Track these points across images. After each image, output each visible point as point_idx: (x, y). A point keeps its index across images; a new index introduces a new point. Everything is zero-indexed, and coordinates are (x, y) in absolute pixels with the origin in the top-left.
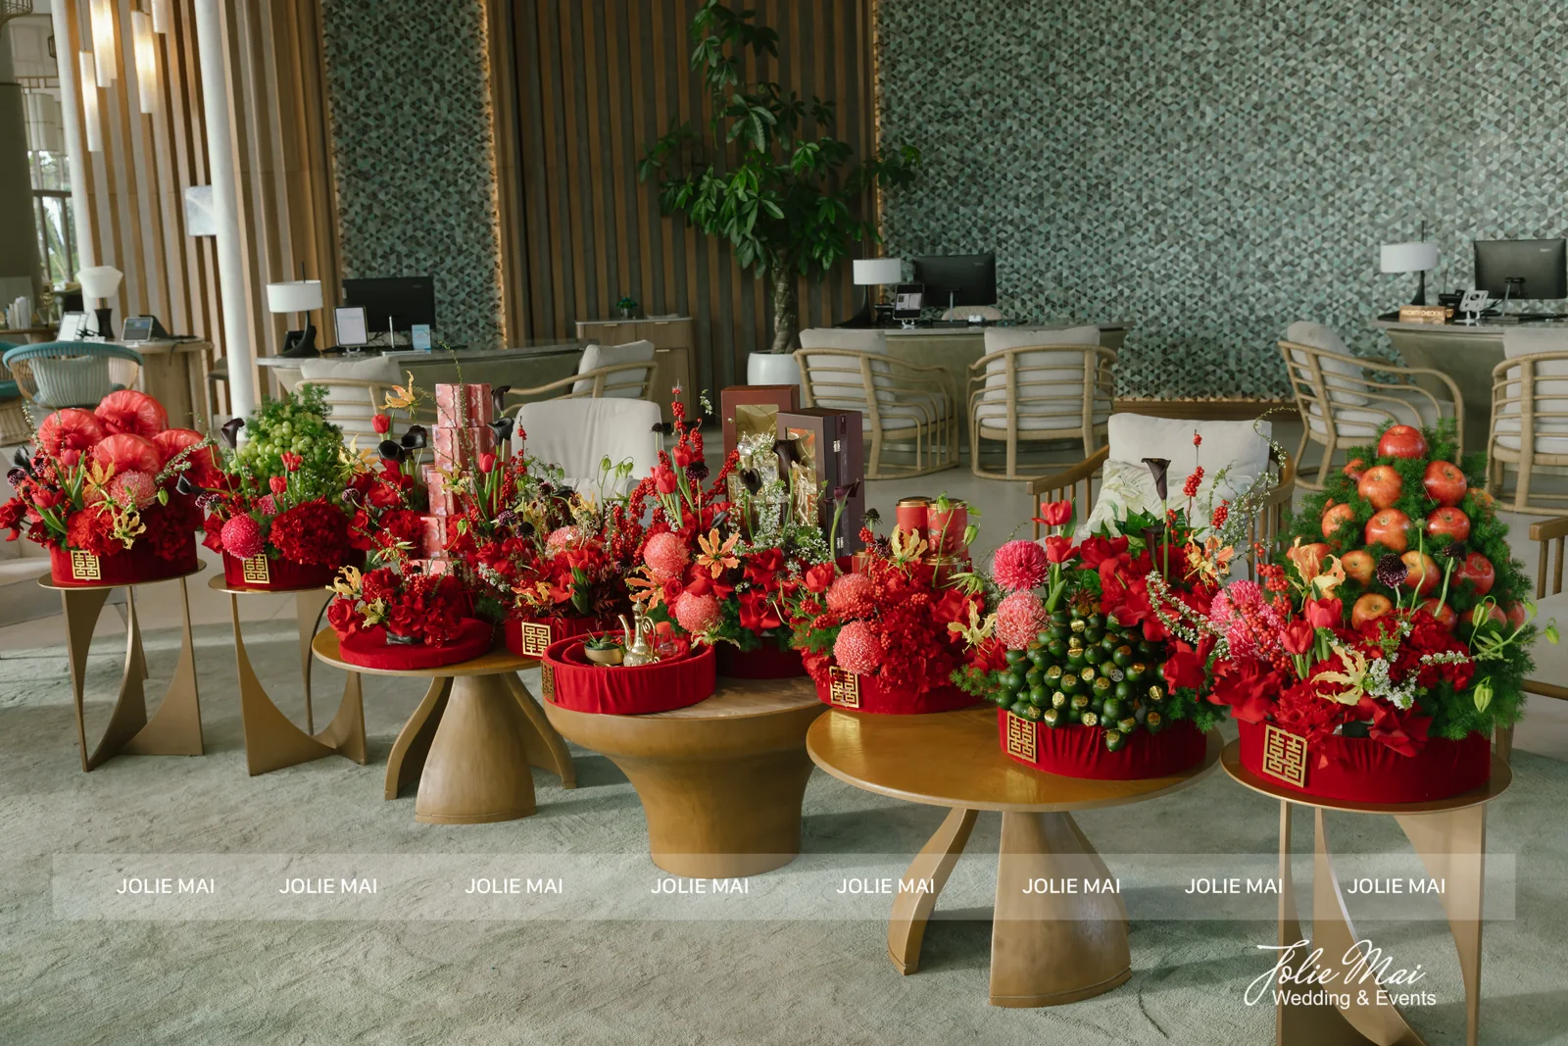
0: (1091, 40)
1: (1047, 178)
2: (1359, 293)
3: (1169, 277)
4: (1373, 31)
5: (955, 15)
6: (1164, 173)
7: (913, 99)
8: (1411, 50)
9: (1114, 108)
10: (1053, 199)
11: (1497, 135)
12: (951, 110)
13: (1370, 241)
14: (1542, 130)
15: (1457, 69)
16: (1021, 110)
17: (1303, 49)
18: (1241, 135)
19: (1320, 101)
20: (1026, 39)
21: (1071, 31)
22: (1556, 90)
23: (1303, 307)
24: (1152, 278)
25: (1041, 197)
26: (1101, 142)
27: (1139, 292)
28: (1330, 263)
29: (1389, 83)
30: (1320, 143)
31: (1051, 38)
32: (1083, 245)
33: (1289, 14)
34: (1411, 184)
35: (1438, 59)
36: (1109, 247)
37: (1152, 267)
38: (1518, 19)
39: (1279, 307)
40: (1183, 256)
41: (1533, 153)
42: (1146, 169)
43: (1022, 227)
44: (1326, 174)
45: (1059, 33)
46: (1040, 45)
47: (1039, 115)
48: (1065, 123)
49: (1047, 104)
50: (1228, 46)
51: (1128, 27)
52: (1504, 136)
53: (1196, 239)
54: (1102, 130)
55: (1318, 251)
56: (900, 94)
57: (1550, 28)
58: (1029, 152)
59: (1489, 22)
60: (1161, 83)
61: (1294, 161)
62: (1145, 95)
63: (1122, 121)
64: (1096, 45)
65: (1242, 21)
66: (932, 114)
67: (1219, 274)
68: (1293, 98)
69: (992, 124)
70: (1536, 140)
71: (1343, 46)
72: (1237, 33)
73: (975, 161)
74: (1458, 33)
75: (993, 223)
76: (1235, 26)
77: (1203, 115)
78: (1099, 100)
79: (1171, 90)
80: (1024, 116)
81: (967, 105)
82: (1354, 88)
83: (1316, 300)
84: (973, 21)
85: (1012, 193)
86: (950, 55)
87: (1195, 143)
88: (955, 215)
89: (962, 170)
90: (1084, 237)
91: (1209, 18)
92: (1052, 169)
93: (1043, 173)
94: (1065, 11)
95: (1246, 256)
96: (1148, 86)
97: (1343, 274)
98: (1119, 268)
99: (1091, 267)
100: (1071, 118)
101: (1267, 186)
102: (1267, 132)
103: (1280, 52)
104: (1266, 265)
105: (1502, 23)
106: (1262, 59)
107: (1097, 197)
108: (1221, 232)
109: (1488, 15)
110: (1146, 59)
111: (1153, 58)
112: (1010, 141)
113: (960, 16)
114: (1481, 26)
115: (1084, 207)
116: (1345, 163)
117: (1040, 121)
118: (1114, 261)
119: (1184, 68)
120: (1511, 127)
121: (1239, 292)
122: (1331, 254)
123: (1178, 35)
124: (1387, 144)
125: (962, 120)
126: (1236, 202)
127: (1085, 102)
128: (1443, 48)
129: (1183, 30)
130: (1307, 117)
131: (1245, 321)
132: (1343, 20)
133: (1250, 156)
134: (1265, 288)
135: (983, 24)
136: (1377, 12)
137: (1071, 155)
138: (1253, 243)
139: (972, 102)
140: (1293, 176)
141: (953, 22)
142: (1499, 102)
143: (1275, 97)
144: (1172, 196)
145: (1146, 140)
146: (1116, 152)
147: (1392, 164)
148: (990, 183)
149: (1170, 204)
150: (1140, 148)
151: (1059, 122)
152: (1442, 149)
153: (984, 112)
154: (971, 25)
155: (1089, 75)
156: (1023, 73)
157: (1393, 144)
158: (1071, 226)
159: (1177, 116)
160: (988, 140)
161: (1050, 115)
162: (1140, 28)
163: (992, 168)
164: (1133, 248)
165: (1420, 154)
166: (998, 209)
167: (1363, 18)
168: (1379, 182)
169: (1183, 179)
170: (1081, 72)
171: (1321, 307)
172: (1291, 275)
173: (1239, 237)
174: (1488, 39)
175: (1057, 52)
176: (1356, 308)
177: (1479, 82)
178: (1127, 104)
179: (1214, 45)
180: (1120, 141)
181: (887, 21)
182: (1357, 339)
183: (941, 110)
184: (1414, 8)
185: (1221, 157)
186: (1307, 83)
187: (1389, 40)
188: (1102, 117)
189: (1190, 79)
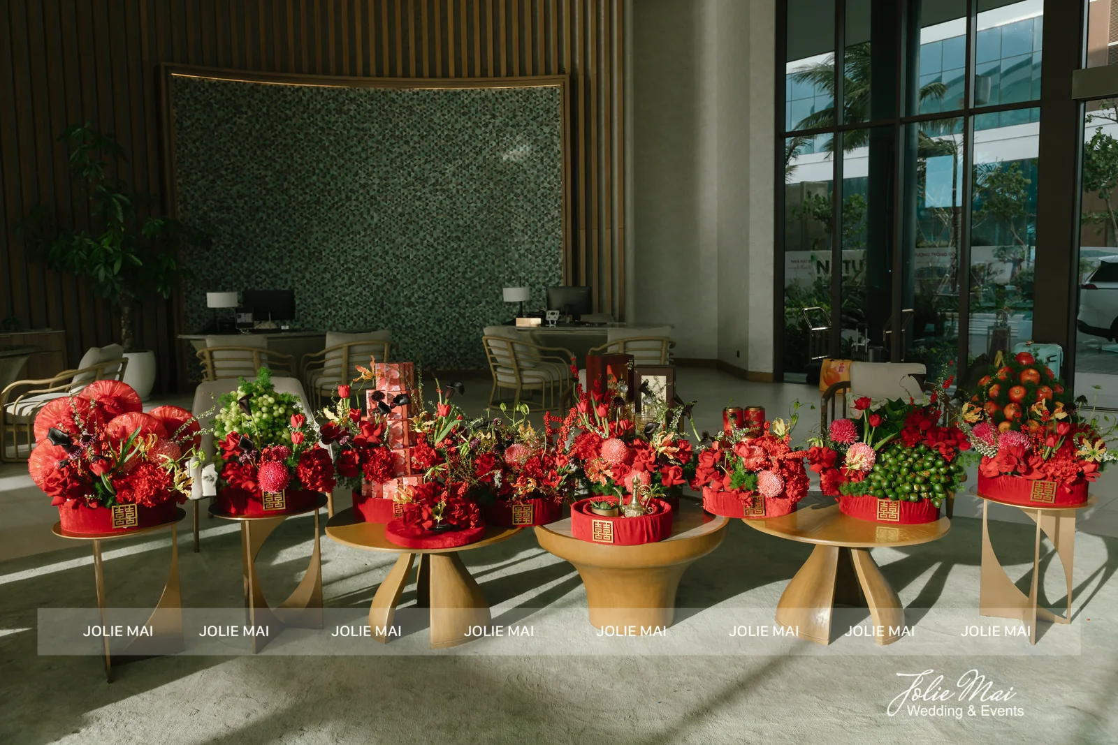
0: (308, 171)
1: (285, 247)
2: (459, 313)
3: (358, 305)
4: (460, 182)
5: (225, 149)
6: (352, 248)
7: (201, 196)
8: (478, 192)
9: (322, 210)
10: (289, 259)
11: (523, 236)
12: (225, 205)
13: (463, 286)
14: (544, 235)
15: (501, 204)
16: (267, 208)
17: (424, 187)
18: (394, 229)
19: (434, 214)
20: (270, 168)
21: (296, 165)
22: (549, 217)
23: (430, 320)
24: (348, 305)
25: (281, 259)
26: (316, 229)
27: (340, 313)
28: (443, 297)
29: (469, 208)
30: (435, 236)
31: (285, 168)
32: (307, 286)
33: (416, 168)
34: (482, 258)
35: (492, 197)
36: (322, 288)
37: (347, 298)
38: (529, 182)
39: (417, 320)
40: (364, 293)
41: (540, 246)
42: (342, 245)
43: (271, 275)
44: (439, 252)
45: (289, 166)
46: (277, 171)
47: (279, 212)
48: (294, 217)
49: (283, 205)
50: (384, 182)
51: (329, 167)
52: (526, 237)
53: (371, 284)
54: (316, 222)
55: (437, 291)
56: (192, 193)
57: (544, 188)
58: (273, 232)
59: (516, 182)
60: (348, 199)
61: (422, 244)
62: (340, 204)
63: (327, 218)
64: (311, 175)
65: (391, 170)
66: (213, 206)
67: (385, 303)
68: (420, 212)
69: (250, 214)
70: (542, 240)
71: (444, 187)
72: (389, 176)
73: (241, 236)
74: (501, 186)
75: (253, 272)
76: (388, 172)
77: (372, 218)
78: (314, 205)
79: (354, 203)
80: (270, 211)
81: (235, 202)
82: (451, 209)
83: (437, 317)
84: (237, 153)
85: (264, 255)
86: (223, 172)
87: (369, 232)
88: (229, 267)
89: (233, 240)
90: (308, 282)
91: (373, 166)
92: (287, 243)
93: (282, 245)
94: (291, 154)
95: (399, 293)
96: (341, 200)
97: (450, 303)
98: (329, 299)
99: (312, 299)
100: (297, 214)
101: (408, 257)
102: (407, 228)
103: (413, 188)
104: (410, 298)
105: (522, 183)
106: (403, 191)
107: (314, 259)
108: (384, 280)
109: (515, 179)
110: (339, 185)
111: (343, 184)
112: (262, 225)
113: (229, 151)
114: (512, 184)
115: (307, 264)
116: (449, 247)
117: (279, 214)
118: (325, 295)
119: (361, 191)
120: (529, 233)
121: (396, 313)
122: (443, 293)
123: (357, 174)
124: (469, 238)
125: (232, 211)
126: (392, 265)
127: (305, 205)
128: (494, 192)
129: (360, 171)
130: (428, 222)
131: (400, 328)
132: (444, 174)
133: (399, 240)
134: (409, 310)
135: (243, 156)
136: (461, 172)
137: (298, 235)
138: (402, 286)
139: (238, 201)
140: (422, 252)
141: (224, 153)
142: (523, 221)
143: (411, 211)
144: (357, 260)
145: (341, 229)
146: (325, 235)
147: (472, 248)
148: (250, 249)
149: (356, 264)
150: (338, 233)
151: (290, 216)
152: (498, 241)
153: (245, 207)
154: (235, 156)
155: (307, 191)
156: (268, 187)
157: (473, 238)
158: (300, 275)
159: (358, 217)
160: (248, 224)
161: (285, 212)
162: (335, 168)
163: (251, 240)
164: (336, 288)
165: (486, 244)
166: (256, 264)
167: (454, 175)
168: (466, 257)
169: (363, 251)
170: (303, 189)
171: (439, 320)
172: (424, 303)
173: (395, 283)
174: (516, 191)
175: (288, 177)
176: (458, 320)
177: (513, 210)
178: (330, 209)
179: (377, 181)
180: (327, 229)
181: (183, 148)
182: (459, 336)
183: (219, 205)
184: (479, 172)
185: (383, 240)
186: (427, 205)
187: (467, 186)
188: (316, 215)
189: (365, 198)
